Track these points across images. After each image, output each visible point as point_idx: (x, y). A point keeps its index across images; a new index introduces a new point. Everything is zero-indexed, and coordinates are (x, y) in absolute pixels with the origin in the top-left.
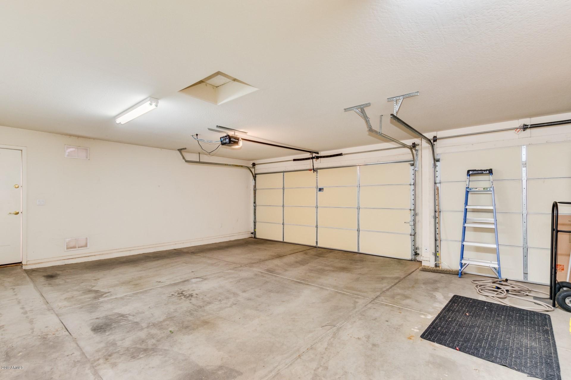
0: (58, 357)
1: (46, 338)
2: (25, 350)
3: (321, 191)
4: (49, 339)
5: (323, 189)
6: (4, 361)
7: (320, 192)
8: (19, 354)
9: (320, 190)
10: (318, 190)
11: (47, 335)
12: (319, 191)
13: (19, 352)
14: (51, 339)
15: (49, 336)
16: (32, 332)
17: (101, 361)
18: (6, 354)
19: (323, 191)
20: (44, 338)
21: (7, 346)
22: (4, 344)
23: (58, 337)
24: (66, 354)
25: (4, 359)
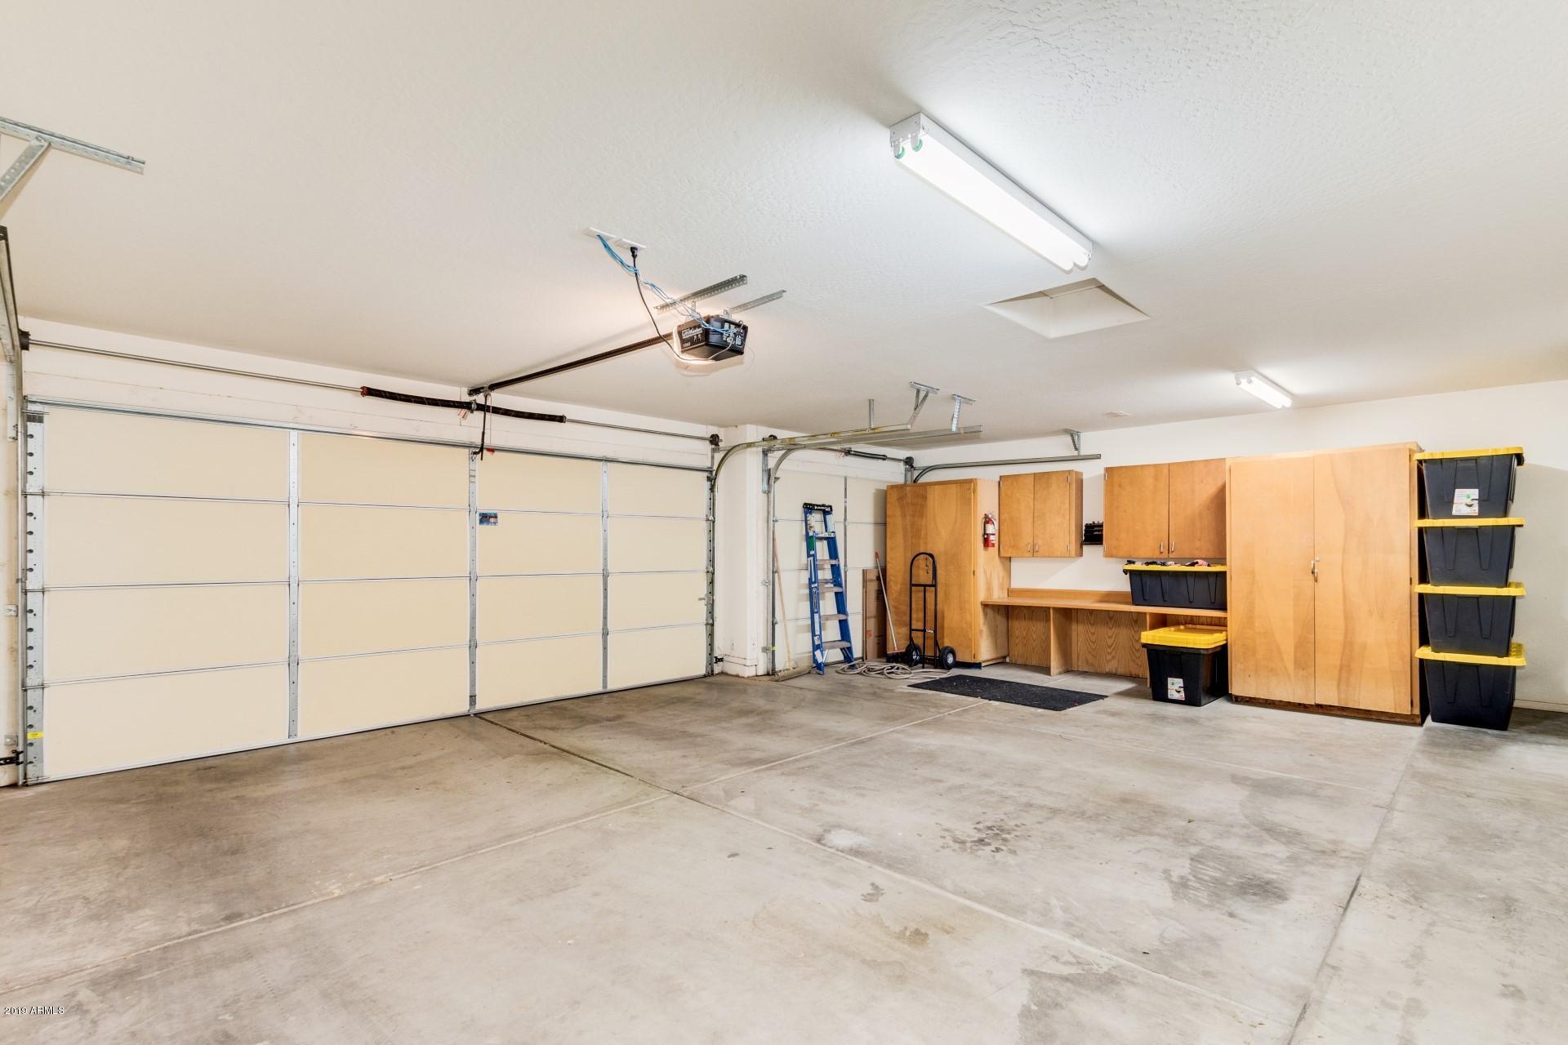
0: (1418, 858)
1: (1413, 896)
2: (1469, 899)
3: (488, 522)
4: (1409, 891)
5: (496, 517)
6: (1516, 900)
7: (485, 527)
8: (1484, 898)
9: (485, 518)
10: (478, 521)
11: (1405, 901)
12: (481, 522)
13: (1482, 900)
14: (1405, 890)
15: (1404, 896)
16: (1433, 924)
17: (1345, 854)
18: (1510, 911)
19: (495, 523)
20: (1416, 898)
21: (1505, 925)
22: (1511, 935)
23: (1388, 885)
24: (1402, 855)
25: (1516, 904)
